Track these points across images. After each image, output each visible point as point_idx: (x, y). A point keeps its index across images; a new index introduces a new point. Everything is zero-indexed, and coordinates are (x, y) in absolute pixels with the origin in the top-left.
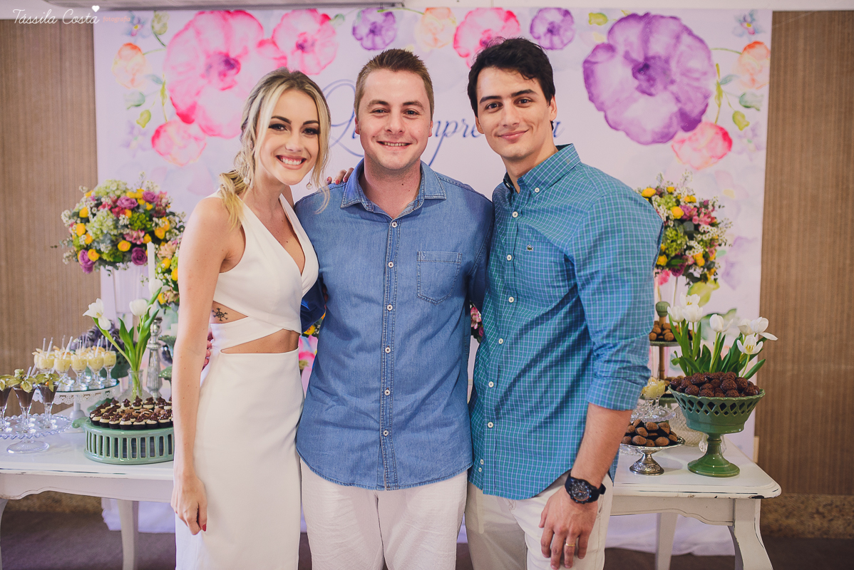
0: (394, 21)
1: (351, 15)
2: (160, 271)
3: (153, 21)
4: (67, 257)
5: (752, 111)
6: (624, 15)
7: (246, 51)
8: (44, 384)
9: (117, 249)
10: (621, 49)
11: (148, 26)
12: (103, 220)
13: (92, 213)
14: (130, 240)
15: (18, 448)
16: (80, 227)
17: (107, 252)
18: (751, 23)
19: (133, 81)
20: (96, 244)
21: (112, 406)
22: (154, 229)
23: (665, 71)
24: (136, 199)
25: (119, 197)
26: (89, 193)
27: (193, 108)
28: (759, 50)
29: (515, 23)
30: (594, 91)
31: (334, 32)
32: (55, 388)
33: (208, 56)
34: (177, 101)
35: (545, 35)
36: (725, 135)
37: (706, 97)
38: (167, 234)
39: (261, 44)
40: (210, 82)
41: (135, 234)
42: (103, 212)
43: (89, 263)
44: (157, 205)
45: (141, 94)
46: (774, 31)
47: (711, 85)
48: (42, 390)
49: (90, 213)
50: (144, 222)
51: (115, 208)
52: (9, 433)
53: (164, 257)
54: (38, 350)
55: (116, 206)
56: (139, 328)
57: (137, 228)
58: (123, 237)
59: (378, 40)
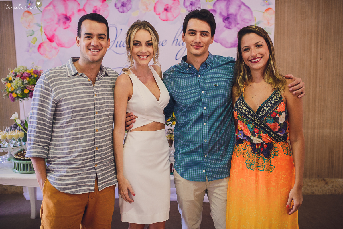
0: (131, 1)
3: (36, 2)
4: (4, 96)
7: (73, 14)
9: (24, 93)
10: (218, 11)
11: (34, 4)
12: (18, 82)
14: (29, 89)
16: (9, 85)
17: (20, 94)
18: (267, 1)
19: (29, 25)
20: (15, 91)
21: (22, 152)
23: (235, 20)
24: (31, 73)
25: (24, 72)
26: (12, 71)
27: (53, 36)
28: (270, 11)
29: (178, 2)
31: (107, 6)
33: (59, 16)
34: (47, 34)
35: (189, 6)
39: (79, 11)
40: (60, 26)
41: (30, 87)
42: (17, 79)
43: (13, 98)
44: (39, 75)
45: (33, 31)
46: (276, 3)
49: (12, 79)
50: (34, 82)
51: (23, 77)
57: (31, 84)
58: (26, 88)
59: (125, 9)
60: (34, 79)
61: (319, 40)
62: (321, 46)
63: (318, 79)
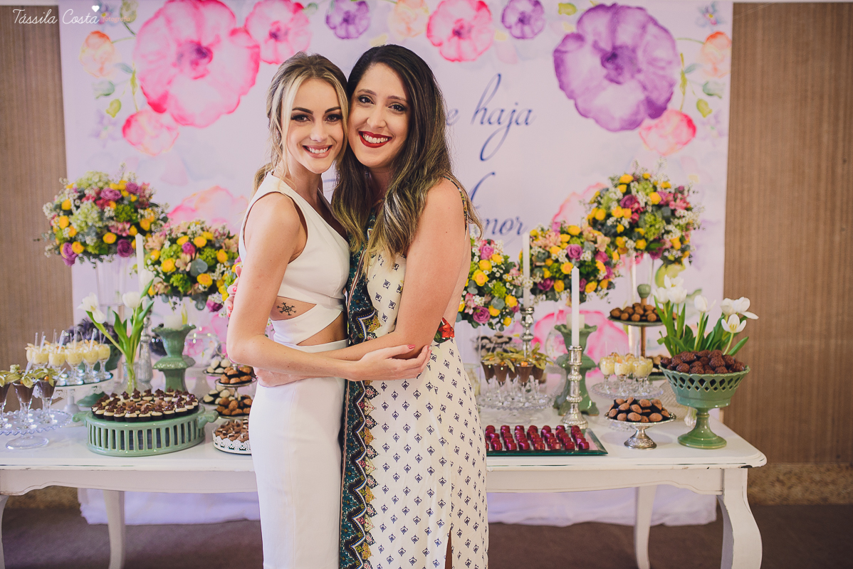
0: (367, 10)
1: (325, 4)
2: (149, 262)
3: (122, 9)
4: (50, 250)
5: (714, 99)
6: (592, 5)
7: (218, 40)
8: (43, 379)
9: (102, 241)
10: (590, 39)
11: (116, 13)
12: (88, 212)
13: (75, 206)
14: (116, 232)
15: (18, 444)
16: (63, 220)
17: (92, 244)
18: (713, 13)
19: (101, 70)
21: (111, 399)
22: (139, 220)
23: (632, 60)
24: (120, 191)
25: (102, 189)
26: (70, 185)
27: (165, 97)
28: (720, 40)
29: (487, 14)
30: (565, 79)
31: (307, 21)
32: (55, 382)
33: (180, 45)
34: (149, 91)
35: (516, 24)
36: (690, 123)
37: (671, 85)
38: (153, 225)
39: (234, 32)
40: (181, 71)
41: (120, 226)
42: (87, 205)
43: (73, 255)
44: (140, 196)
45: (111, 83)
46: (735, 21)
47: (676, 73)
48: (41, 385)
49: (73, 205)
50: (130, 213)
52: (8, 429)
53: (152, 249)
54: (29, 344)
55: (100, 198)
56: (132, 321)
57: (122, 220)
58: (108, 229)
59: (352, 29)
60: (129, 205)
61: (841, 114)
62: (845, 128)
63: (838, 212)
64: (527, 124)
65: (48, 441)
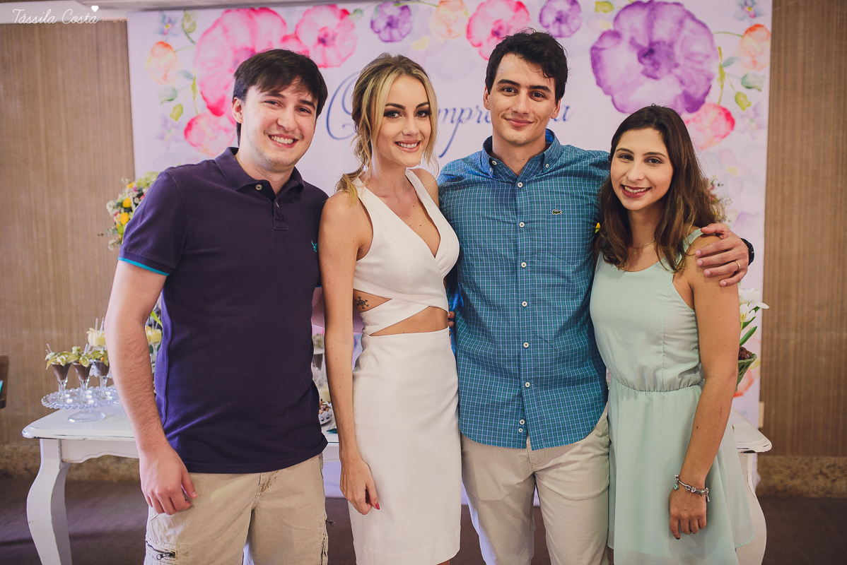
0: (410, 14)
1: (369, 10)
3: (183, 20)
4: (113, 244)
5: (753, 91)
6: (628, 2)
8: (100, 359)
10: (627, 36)
11: (178, 25)
13: (134, 203)
15: (78, 417)
16: (124, 216)
18: (751, 7)
19: (165, 77)
23: (670, 55)
26: (131, 184)
27: (222, 101)
28: (759, 33)
29: (525, 14)
30: (602, 76)
31: (353, 26)
33: (236, 52)
34: (208, 95)
35: (554, 23)
36: (728, 116)
37: (709, 79)
39: (285, 39)
45: (174, 90)
46: (774, 13)
47: (714, 68)
48: (98, 365)
49: (132, 203)
52: (70, 404)
54: (91, 329)
59: (395, 32)
64: (564, 120)
65: (104, 416)
